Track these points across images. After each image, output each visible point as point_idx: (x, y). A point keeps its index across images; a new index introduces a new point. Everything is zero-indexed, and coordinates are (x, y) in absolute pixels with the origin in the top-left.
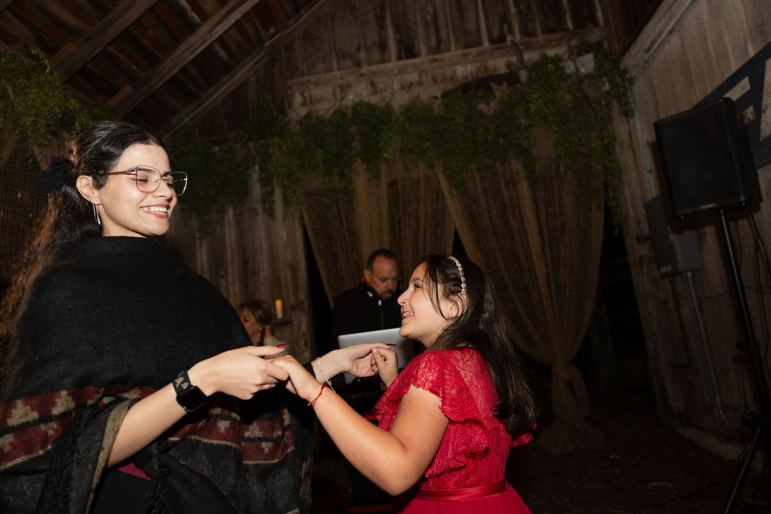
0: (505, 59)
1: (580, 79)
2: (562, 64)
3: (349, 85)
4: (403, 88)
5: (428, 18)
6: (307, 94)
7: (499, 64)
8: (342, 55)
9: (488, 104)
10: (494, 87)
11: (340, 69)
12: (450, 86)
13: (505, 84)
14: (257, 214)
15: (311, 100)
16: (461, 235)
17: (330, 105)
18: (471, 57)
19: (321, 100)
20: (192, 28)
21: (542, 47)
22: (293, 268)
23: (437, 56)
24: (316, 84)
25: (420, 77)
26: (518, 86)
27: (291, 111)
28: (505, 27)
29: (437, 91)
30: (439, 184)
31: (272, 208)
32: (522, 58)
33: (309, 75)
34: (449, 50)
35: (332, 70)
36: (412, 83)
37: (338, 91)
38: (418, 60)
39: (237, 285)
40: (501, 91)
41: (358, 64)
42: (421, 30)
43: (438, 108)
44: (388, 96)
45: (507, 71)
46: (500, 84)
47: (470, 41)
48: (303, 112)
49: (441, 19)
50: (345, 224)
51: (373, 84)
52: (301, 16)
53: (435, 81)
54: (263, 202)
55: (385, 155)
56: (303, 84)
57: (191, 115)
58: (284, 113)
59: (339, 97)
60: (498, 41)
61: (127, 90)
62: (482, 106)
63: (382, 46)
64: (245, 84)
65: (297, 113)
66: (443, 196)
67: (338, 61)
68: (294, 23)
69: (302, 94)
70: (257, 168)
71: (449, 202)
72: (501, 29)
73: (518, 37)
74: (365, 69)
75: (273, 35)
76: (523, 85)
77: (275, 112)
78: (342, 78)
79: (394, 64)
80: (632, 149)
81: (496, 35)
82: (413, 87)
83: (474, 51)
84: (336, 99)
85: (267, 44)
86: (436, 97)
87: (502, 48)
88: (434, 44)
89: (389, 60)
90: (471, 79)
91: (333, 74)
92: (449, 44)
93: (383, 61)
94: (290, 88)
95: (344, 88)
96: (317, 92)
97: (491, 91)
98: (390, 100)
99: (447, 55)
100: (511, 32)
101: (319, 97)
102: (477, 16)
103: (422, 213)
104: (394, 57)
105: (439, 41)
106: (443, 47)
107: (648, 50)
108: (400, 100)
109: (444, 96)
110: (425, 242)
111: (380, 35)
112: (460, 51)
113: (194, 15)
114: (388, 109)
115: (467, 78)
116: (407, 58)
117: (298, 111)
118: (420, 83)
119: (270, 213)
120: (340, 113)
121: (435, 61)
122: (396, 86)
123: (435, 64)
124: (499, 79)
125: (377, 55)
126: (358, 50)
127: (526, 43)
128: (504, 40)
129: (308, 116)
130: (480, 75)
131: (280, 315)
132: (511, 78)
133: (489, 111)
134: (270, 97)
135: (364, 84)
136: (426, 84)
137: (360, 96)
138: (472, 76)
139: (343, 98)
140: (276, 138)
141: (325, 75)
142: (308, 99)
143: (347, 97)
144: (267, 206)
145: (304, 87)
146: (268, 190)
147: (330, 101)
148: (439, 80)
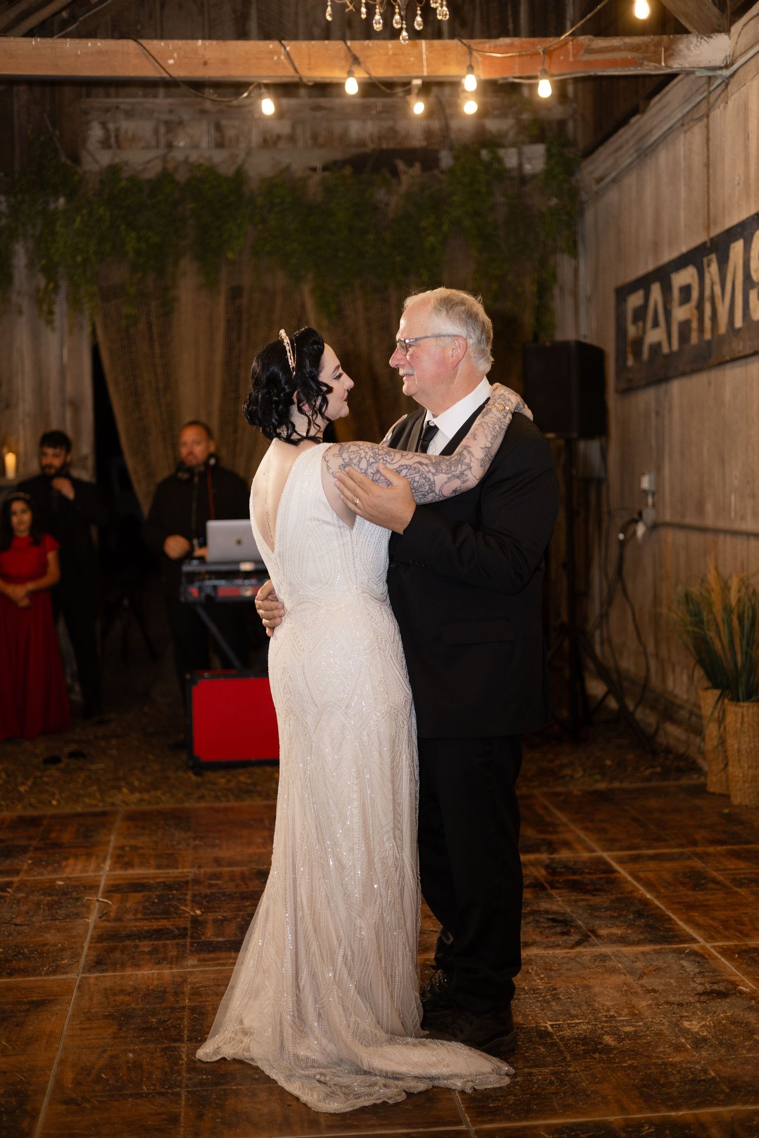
0: (423, 123)
1: (523, 179)
2: (501, 152)
3: (181, 123)
4: (266, 143)
6: (111, 126)
9: (389, 192)
10: (401, 165)
11: (168, 94)
12: (337, 154)
13: (417, 166)
14: (20, 312)
15: (117, 137)
17: (151, 154)
18: (373, 112)
19: (134, 141)
22: (76, 406)
23: (322, 101)
24: (130, 114)
25: (293, 128)
26: (436, 172)
27: (85, 153)
29: (317, 158)
30: (303, 306)
31: (51, 312)
33: (118, 96)
35: (156, 96)
36: (279, 137)
37: (162, 130)
38: (292, 102)
43: (314, 187)
44: (242, 155)
45: (424, 143)
46: (410, 164)
48: (105, 158)
50: (157, 347)
51: (218, 127)
53: (315, 137)
54: (39, 302)
55: (230, 255)
56: (107, 110)
58: (75, 158)
59: (163, 141)
62: (381, 194)
65: (97, 162)
69: (104, 125)
70: (27, 244)
73: (446, 91)
74: (209, 102)
75: (66, 23)
76: (442, 172)
77: (63, 159)
78: (171, 111)
80: (575, 295)
82: (280, 146)
84: (158, 144)
86: (314, 169)
90: (371, 146)
91: (157, 100)
94: (86, 113)
95: (172, 126)
96: (127, 126)
97: (395, 173)
98: (244, 162)
99: (338, 101)
101: (130, 134)
107: (599, 180)
108: (261, 165)
109: (325, 168)
114: (239, 177)
115: (366, 145)
117: (97, 155)
118: (292, 139)
119: (48, 319)
120: (166, 176)
121: (318, 108)
122: (255, 137)
123: (319, 114)
124: (411, 155)
127: (456, 105)
129: (114, 170)
130: (384, 145)
132: (427, 158)
133: (387, 205)
134: (57, 133)
135: (204, 126)
136: (301, 143)
137: (196, 146)
138: (372, 141)
139: (170, 146)
140: (62, 201)
141: (143, 100)
142: (113, 135)
143: (175, 143)
144: (45, 308)
145: (109, 114)
146: (47, 285)
147: (147, 147)
148: (321, 140)
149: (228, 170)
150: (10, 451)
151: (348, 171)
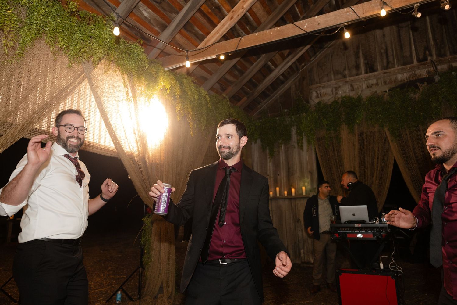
0: (427, 69)
3: (340, 87)
4: (368, 87)
5: (383, 51)
6: (319, 92)
7: (423, 72)
8: (336, 73)
9: (415, 93)
10: (419, 84)
11: (335, 79)
12: (393, 85)
13: (426, 83)
14: (295, 147)
15: (320, 95)
16: (397, 161)
17: (330, 97)
18: (406, 70)
19: (326, 94)
20: (271, 71)
21: (449, 62)
22: (311, 173)
23: (387, 71)
24: (323, 87)
25: (377, 81)
26: (434, 84)
27: (311, 100)
28: (427, 52)
29: (386, 88)
30: (386, 135)
31: (302, 146)
32: (436, 69)
33: (320, 83)
34: (394, 67)
35: (331, 81)
36: (372, 85)
37: (334, 90)
38: (376, 73)
39: (285, 179)
40: (423, 87)
41: (345, 77)
42: (378, 58)
43: (386, 97)
44: (360, 92)
45: (427, 76)
46: (423, 83)
47: (406, 61)
48: (317, 101)
49: (390, 51)
50: (336, 153)
51: (352, 86)
52: (317, 56)
53: (385, 83)
54: (298, 143)
55: (357, 121)
56: (317, 87)
57: (266, 104)
58: (308, 102)
59: (334, 93)
60: (422, 60)
61: (245, 98)
62: (412, 95)
63: (357, 67)
64: (290, 89)
65: (314, 102)
66: (388, 141)
67: (335, 76)
68: (313, 60)
69: (316, 92)
70: (295, 127)
71: (391, 144)
72: (425, 53)
73: (435, 57)
74: (348, 79)
75: (304, 66)
76: (436, 83)
77: (304, 102)
78: (336, 84)
79: (363, 76)
81: (421, 57)
82: (373, 87)
83: (408, 66)
84: (333, 94)
85: (301, 71)
86: (386, 92)
87: (424, 64)
88: (385, 64)
89: (361, 74)
90: (406, 81)
91: (332, 82)
92: (394, 64)
93: (357, 74)
94: (311, 90)
95: (336, 89)
96: (323, 91)
97: (417, 87)
98: (361, 94)
99: (392, 69)
100: (431, 55)
101: (324, 93)
102: (411, 48)
103: (376, 149)
104: (363, 72)
105: (388, 63)
106: (390, 65)
108: (366, 94)
109: (390, 90)
110: (377, 164)
111: (356, 62)
112: (401, 67)
113: (273, 67)
114: (359, 98)
115: (404, 80)
116: (370, 72)
117: (315, 100)
118: (377, 84)
119: (301, 148)
120: (335, 101)
121: (386, 73)
122: (364, 86)
123: (386, 75)
124: (422, 81)
125: (354, 72)
126: (345, 69)
127: (439, 61)
128: (426, 60)
129: (319, 103)
130: (411, 79)
131: (304, 194)
132: (429, 80)
133: (415, 98)
134: (302, 95)
135: (347, 86)
136: (380, 85)
137: (345, 92)
138: (407, 79)
139: (336, 93)
140: (304, 114)
141: (328, 83)
142: (319, 94)
143: (338, 93)
144: (300, 145)
145: (317, 89)
146: (300, 138)
147: (330, 95)
148: (387, 83)
149: (356, 97)
150: (293, 188)
151: (398, 89)
